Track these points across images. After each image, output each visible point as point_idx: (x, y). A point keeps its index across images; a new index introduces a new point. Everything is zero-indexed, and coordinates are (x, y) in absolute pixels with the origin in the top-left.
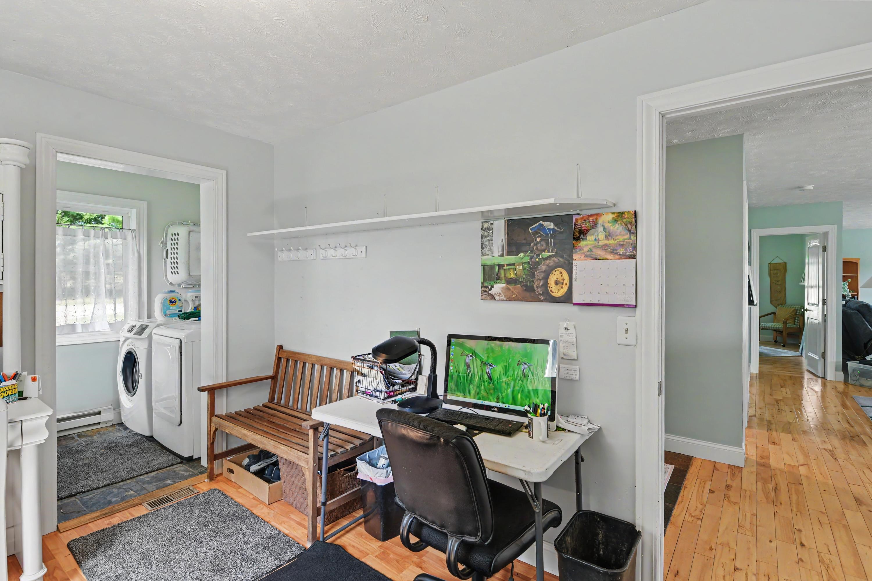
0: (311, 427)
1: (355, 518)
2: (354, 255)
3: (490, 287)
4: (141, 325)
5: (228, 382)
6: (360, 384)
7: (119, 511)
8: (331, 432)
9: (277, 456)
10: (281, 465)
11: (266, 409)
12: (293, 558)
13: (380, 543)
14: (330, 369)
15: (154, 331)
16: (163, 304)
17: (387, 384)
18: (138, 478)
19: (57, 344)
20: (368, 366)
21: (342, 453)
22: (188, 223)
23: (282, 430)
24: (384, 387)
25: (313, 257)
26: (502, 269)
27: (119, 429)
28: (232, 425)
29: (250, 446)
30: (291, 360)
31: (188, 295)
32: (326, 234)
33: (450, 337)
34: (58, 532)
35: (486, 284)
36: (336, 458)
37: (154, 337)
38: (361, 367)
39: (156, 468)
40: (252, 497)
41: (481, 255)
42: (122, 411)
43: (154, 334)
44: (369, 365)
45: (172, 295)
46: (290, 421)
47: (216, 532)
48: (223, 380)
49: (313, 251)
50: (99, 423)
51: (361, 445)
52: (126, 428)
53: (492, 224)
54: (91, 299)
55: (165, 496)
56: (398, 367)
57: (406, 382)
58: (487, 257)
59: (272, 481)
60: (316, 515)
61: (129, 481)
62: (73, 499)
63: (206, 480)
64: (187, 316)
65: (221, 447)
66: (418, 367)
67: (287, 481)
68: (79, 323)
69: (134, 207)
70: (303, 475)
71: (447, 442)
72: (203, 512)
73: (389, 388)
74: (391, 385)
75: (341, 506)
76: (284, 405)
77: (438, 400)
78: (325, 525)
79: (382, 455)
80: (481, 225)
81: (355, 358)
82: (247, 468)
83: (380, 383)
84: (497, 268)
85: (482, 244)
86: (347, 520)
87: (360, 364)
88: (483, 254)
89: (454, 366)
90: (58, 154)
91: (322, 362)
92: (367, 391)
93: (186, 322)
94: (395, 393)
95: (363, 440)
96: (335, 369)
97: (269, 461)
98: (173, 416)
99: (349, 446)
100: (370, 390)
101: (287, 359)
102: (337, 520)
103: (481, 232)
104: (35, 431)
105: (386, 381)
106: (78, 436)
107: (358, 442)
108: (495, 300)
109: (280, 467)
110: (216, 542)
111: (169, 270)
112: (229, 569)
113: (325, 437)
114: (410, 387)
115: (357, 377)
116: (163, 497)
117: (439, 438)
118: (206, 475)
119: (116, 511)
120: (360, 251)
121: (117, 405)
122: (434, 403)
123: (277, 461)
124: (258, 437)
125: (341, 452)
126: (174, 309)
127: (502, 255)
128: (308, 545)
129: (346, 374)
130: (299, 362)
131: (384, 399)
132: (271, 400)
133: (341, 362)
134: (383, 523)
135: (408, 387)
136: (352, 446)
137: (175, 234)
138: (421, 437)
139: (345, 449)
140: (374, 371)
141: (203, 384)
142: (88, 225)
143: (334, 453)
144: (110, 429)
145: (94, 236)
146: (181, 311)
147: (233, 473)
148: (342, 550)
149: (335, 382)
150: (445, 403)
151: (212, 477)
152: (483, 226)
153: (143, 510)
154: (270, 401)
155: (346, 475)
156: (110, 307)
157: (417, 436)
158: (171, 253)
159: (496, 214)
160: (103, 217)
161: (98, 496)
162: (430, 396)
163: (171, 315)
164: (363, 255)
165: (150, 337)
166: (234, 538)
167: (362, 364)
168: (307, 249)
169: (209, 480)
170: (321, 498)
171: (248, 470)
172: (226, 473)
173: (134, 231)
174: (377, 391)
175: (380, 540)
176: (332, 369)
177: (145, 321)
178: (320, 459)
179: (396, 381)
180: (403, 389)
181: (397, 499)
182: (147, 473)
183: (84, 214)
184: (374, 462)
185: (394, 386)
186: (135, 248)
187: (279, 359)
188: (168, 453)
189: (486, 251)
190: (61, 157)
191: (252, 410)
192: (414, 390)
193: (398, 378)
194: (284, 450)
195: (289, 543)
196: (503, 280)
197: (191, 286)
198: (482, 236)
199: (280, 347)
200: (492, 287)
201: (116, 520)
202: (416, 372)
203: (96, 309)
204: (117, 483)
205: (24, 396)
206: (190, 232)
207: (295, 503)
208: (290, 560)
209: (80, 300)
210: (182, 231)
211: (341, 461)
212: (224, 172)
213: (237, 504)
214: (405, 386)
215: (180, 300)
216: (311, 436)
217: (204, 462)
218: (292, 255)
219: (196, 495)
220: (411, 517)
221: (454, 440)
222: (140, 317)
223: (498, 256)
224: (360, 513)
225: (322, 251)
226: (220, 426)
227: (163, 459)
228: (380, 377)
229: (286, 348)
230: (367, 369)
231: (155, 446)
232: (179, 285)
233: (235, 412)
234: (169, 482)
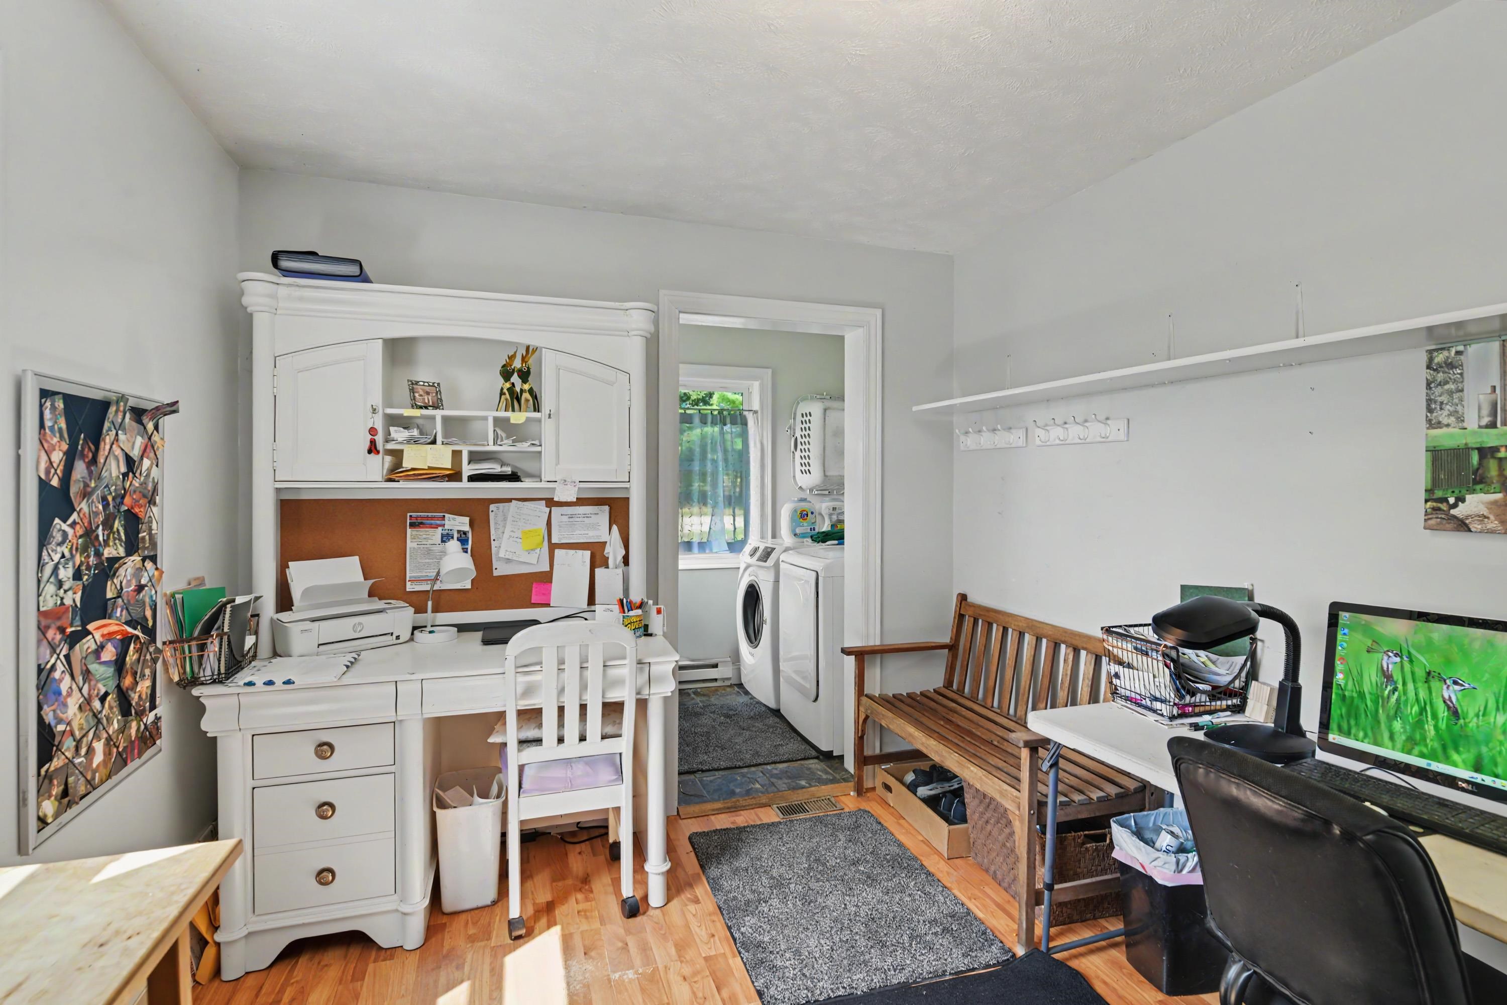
0: (1027, 744)
1: (1106, 931)
2: (1103, 436)
3: (1452, 500)
4: (766, 548)
5: (883, 645)
6: (1118, 681)
7: (744, 808)
8: (1062, 763)
9: (961, 780)
10: (968, 798)
11: (941, 698)
12: (994, 965)
13: (1161, 996)
14: (1053, 644)
15: (782, 558)
16: (792, 519)
17: (1178, 690)
18: (765, 767)
19: (680, 567)
20: (1136, 648)
21: (1081, 804)
22: (823, 397)
23: (969, 739)
24: (1172, 695)
25: (1021, 442)
26: (1493, 457)
27: (738, 692)
28: (890, 714)
29: (917, 755)
30: (980, 621)
31: (823, 506)
32: (1047, 399)
33: (1336, 610)
34: (678, 817)
35: (1439, 494)
36: (1069, 810)
37: (782, 565)
38: (1124, 649)
39: (785, 758)
40: (921, 838)
41: (1424, 424)
42: (742, 668)
43: (782, 561)
44: (1139, 646)
45: (804, 506)
46: (983, 727)
47: (871, 880)
48: (875, 641)
49: (1021, 433)
50: (716, 680)
51: (1119, 796)
52: (747, 693)
53: (1458, 353)
54: (708, 510)
55: (799, 802)
56: (1204, 659)
57: (1219, 692)
58: (1445, 430)
59: (951, 820)
60: (1033, 902)
61: (753, 769)
62: (692, 777)
63: (852, 793)
64: (823, 538)
65: (873, 748)
66: (1249, 663)
67: (979, 826)
68: (696, 540)
69: (755, 378)
70: (1009, 823)
71: (1349, 837)
72: (850, 841)
73: (1182, 697)
74: (1188, 692)
75: (1079, 900)
76: (969, 696)
77: (1303, 740)
78: (1050, 925)
79: (1164, 827)
80: (1424, 358)
81: (1108, 630)
82: (912, 788)
83: (1162, 685)
84: (1475, 458)
85: (1429, 401)
86: (1091, 931)
87: (1120, 644)
88: (1432, 424)
89: (1348, 673)
90: (681, 315)
91: (1039, 631)
92: (1133, 695)
93: (821, 547)
94: (1197, 710)
95: (1122, 788)
96: (1063, 647)
97: (947, 787)
98: (808, 686)
99: (1096, 795)
100: (1140, 695)
101: (975, 619)
102: (1069, 923)
103: (1424, 374)
104: (661, 679)
105: (1175, 684)
106: (695, 693)
107: (1113, 790)
108: (1470, 530)
109: (966, 800)
110: (872, 895)
111: (798, 468)
112: (893, 945)
113: (1051, 766)
114: (1229, 702)
115: (1108, 667)
116: (796, 803)
117: (1327, 823)
118: (851, 784)
119: (741, 807)
120: (1116, 430)
121: (736, 658)
122: (1294, 743)
123: (961, 788)
124: (932, 743)
125: (1079, 801)
126: (805, 528)
127: (1493, 425)
128: (1020, 951)
129: (1085, 660)
130: (995, 626)
131: (1172, 718)
132: (949, 684)
133: (1074, 634)
134: (1167, 959)
135: (1224, 703)
136: (1101, 794)
137: (806, 414)
138: (1279, 812)
139: (1086, 797)
140: (1150, 660)
141: (848, 644)
142: (696, 407)
143: (1067, 799)
144: (728, 689)
145: (712, 423)
146: (814, 530)
147: (891, 792)
148: (1083, 982)
149: (1063, 669)
150: (1321, 748)
151: (860, 791)
152: (1431, 360)
153: (771, 815)
154: (946, 685)
155: (1088, 845)
156: (728, 520)
157: (1270, 808)
158: (801, 442)
159: (1472, 329)
160: (711, 395)
161: (719, 780)
162: (1283, 729)
163: (803, 536)
164: (1122, 436)
165: (777, 566)
166: (897, 897)
167: (1124, 643)
168: (1010, 428)
169: (856, 794)
170: (1043, 874)
171: (915, 793)
172: (880, 790)
173: (756, 412)
174: (1156, 699)
175: (1159, 988)
176: (1056, 646)
177: (769, 543)
178: (1042, 805)
179: (1198, 685)
180: (1213, 703)
181: (1212, 924)
182: (775, 763)
183: (691, 393)
184: (1148, 835)
185: (1193, 694)
186: (758, 437)
187: (961, 617)
188: (799, 739)
189: (1443, 416)
190: (685, 319)
191: (919, 696)
192: (1240, 709)
193: (1204, 681)
194: (975, 774)
195: (987, 937)
196: (1497, 486)
197: (827, 492)
198: (1428, 385)
199: (963, 598)
200: (1461, 499)
201: (742, 819)
202: (1243, 674)
203: (713, 523)
204: (740, 767)
205: (649, 632)
206: (825, 410)
207: (993, 868)
208: (988, 966)
209: (695, 509)
210: (816, 409)
211: (1080, 817)
212: (878, 312)
213: (900, 845)
214: (1220, 699)
215: (812, 513)
216: (1026, 759)
217: (850, 764)
218: (986, 440)
219: (838, 812)
220: (1245, 968)
221: (1369, 837)
222: (763, 537)
223: (1480, 427)
224: (1115, 925)
225: (1039, 432)
226: (872, 713)
227: (792, 747)
228: (1165, 676)
229: (971, 598)
230: (1134, 655)
231: (781, 725)
232: (811, 490)
233: (893, 695)
234: (803, 783)
